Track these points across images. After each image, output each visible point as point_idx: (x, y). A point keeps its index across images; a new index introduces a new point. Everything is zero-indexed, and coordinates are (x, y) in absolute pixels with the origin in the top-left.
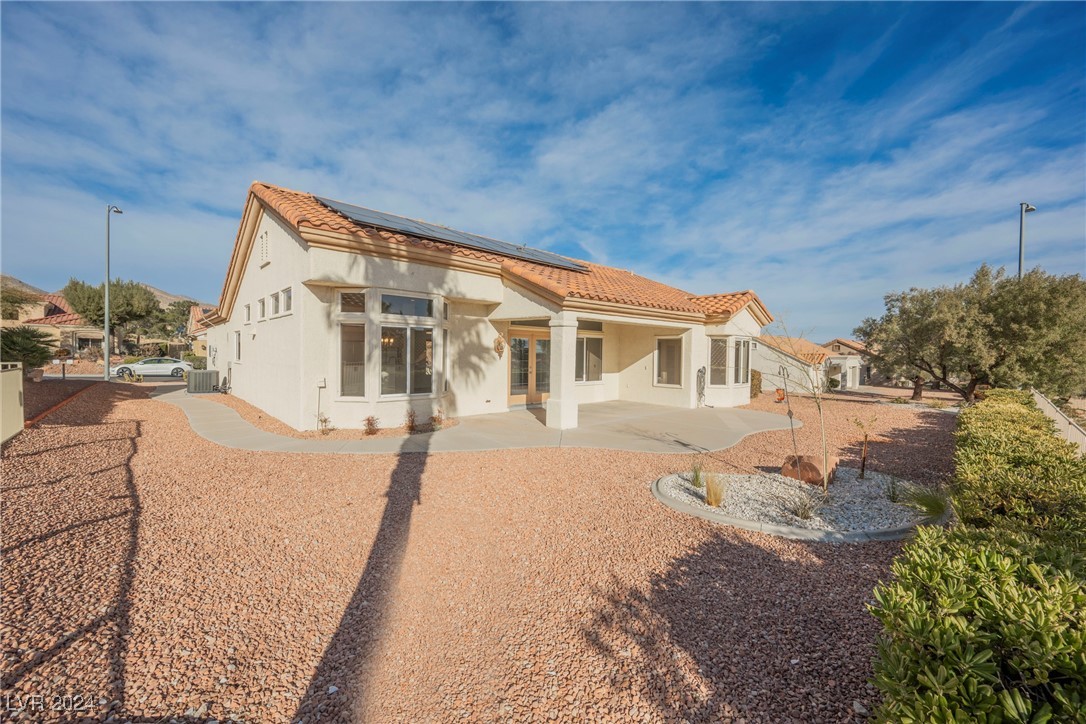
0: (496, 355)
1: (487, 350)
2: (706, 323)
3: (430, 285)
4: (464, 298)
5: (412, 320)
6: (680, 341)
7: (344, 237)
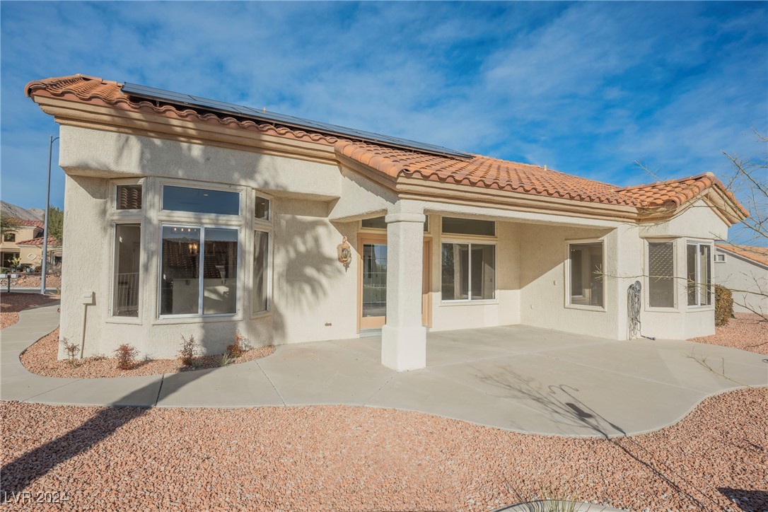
0: (340, 265)
1: (329, 261)
2: (639, 221)
3: (236, 175)
4: (285, 192)
5: (208, 220)
6: (600, 245)
7: (103, 110)
